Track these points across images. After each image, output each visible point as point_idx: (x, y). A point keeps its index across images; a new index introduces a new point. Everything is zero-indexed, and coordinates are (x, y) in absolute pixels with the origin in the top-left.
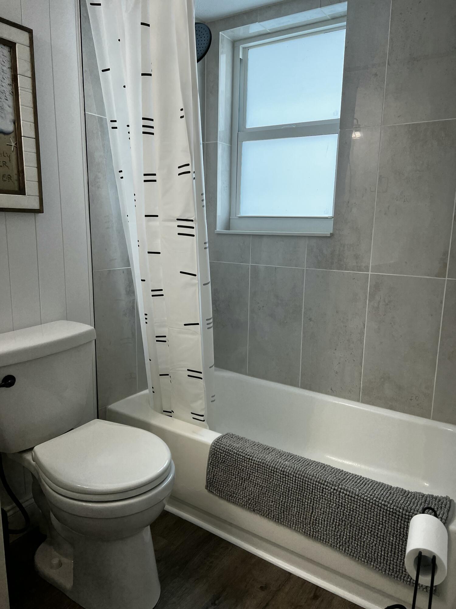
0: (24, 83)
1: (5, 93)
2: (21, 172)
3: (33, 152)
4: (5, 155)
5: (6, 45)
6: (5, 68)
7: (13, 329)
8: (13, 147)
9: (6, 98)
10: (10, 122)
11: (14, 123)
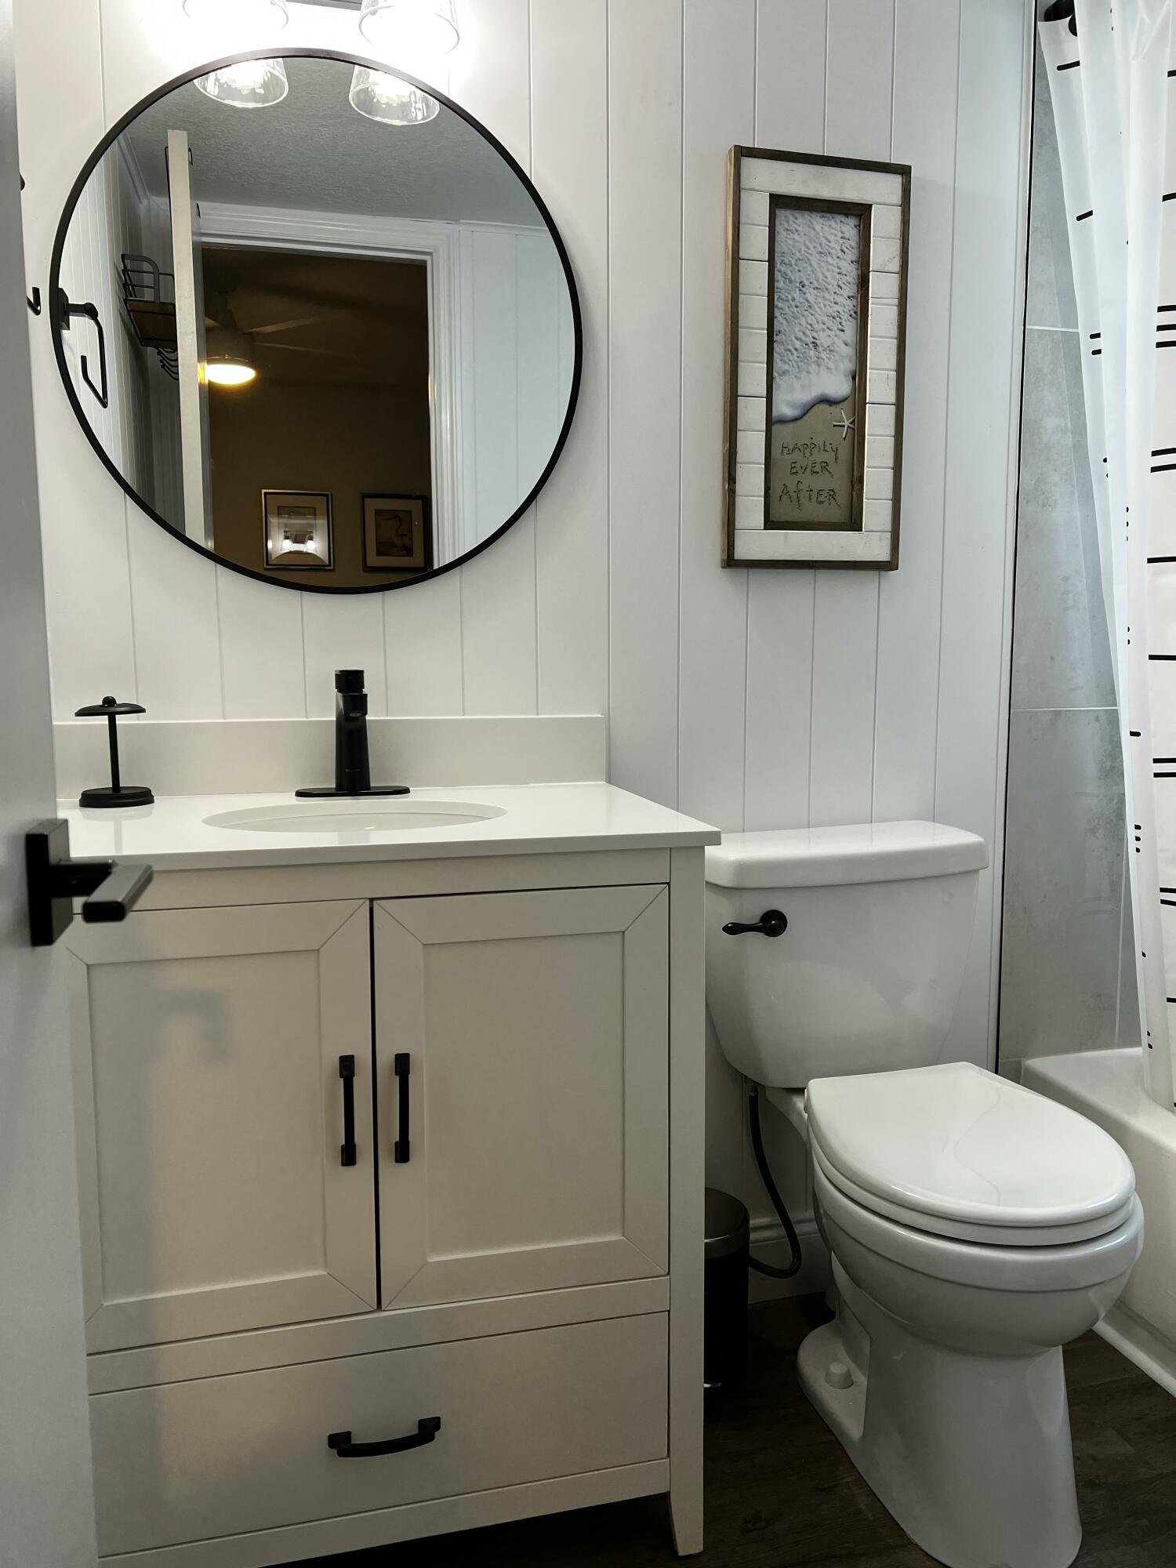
0: (883, 287)
1: (840, 318)
2: (856, 482)
3: (888, 434)
4: (828, 448)
5: (852, 215)
6: (843, 264)
7: (809, 824)
8: (845, 430)
9: (840, 327)
10: (845, 376)
11: (854, 378)
